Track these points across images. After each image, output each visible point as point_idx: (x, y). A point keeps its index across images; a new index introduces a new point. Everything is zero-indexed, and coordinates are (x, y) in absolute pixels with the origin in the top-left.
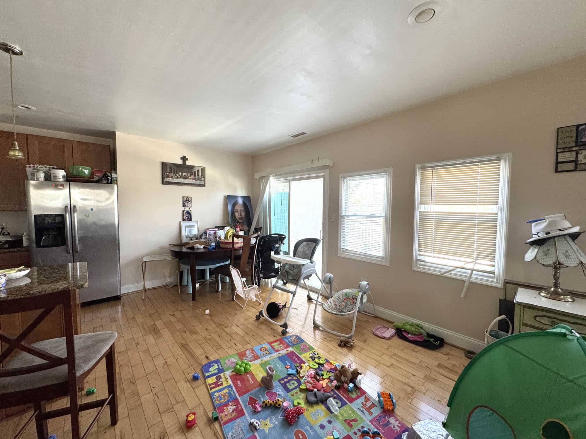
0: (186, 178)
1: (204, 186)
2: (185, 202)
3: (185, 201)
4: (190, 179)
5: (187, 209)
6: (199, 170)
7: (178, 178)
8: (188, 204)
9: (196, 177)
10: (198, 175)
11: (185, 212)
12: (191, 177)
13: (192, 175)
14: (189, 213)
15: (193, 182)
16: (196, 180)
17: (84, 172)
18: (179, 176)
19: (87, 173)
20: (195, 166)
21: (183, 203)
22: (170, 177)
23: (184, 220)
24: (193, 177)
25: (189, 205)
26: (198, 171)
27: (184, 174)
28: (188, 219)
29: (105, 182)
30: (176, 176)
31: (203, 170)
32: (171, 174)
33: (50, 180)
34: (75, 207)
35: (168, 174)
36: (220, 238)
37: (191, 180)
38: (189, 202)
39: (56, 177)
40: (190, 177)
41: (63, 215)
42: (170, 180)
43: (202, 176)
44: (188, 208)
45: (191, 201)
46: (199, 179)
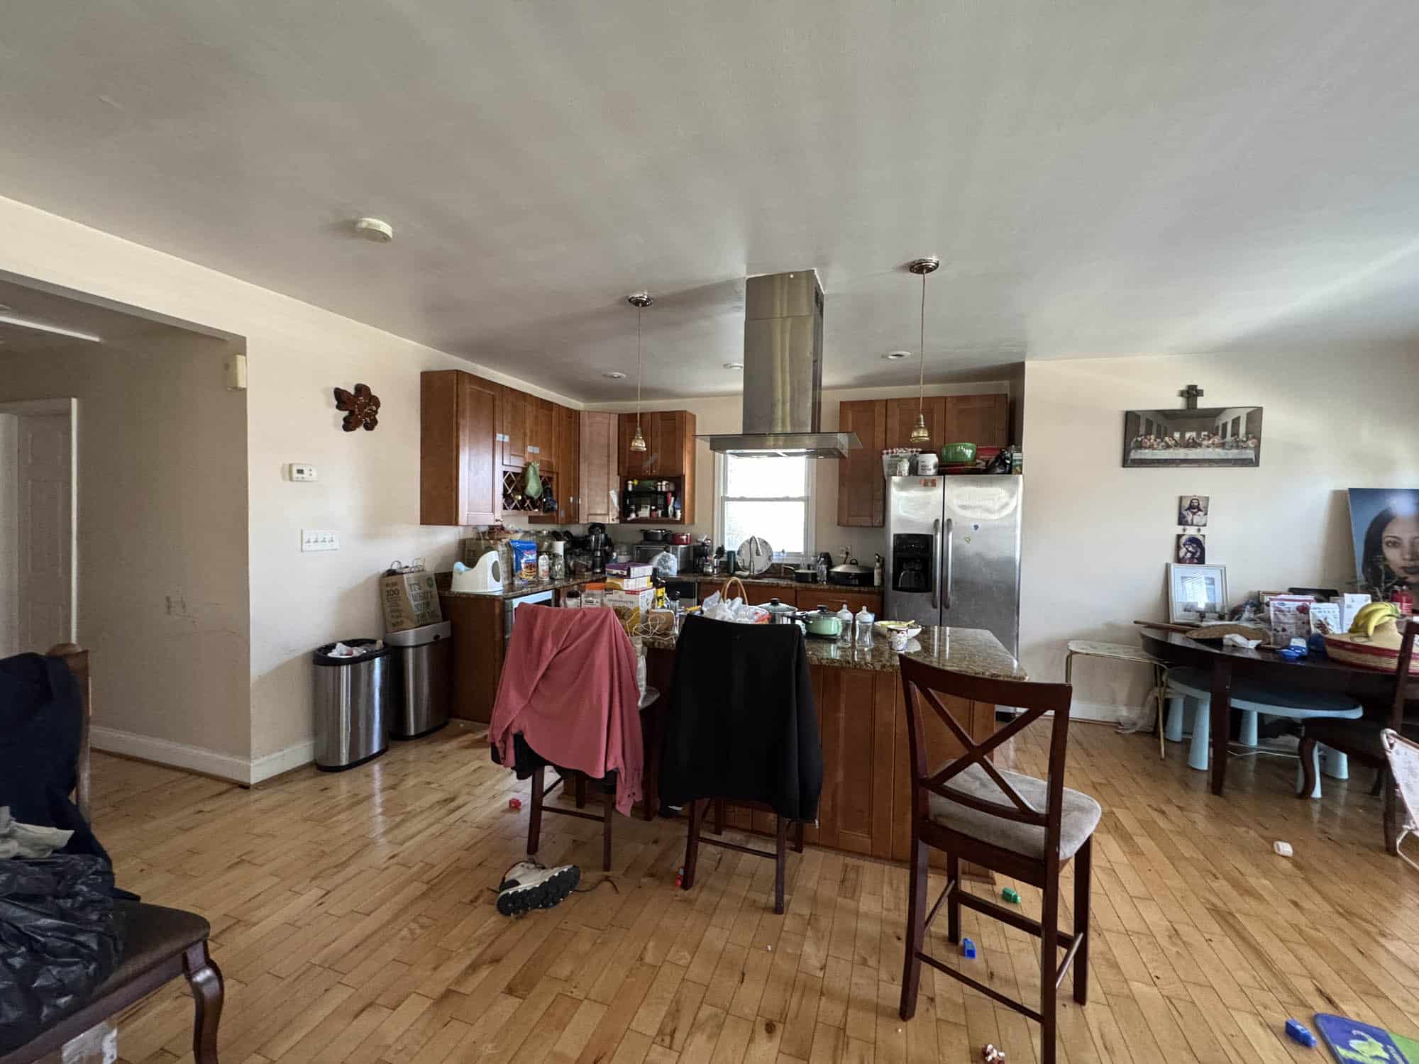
0: (1194, 444)
1: (1254, 462)
2: (1185, 513)
3: (1189, 509)
4: (1208, 447)
5: (1191, 531)
6: (1238, 418)
7: (1168, 446)
8: (1195, 516)
9: (1229, 438)
10: (1235, 433)
11: (1183, 540)
12: (1210, 442)
13: (1216, 434)
14: (1196, 542)
15: (1219, 453)
16: (1227, 447)
17: (964, 454)
18: (1171, 443)
19: (969, 456)
20: (1224, 409)
21: (1180, 513)
22: (1146, 448)
23: (1179, 560)
24: (1217, 440)
25: (1197, 519)
26: (1236, 422)
27: (1188, 435)
28: (1192, 557)
29: (999, 470)
30: (1163, 444)
31: (1255, 416)
32: (1149, 440)
33: (916, 474)
34: (949, 520)
35: (1139, 439)
36: (1322, 626)
37: (1210, 450)
38: (1200, 510)
39: (925, 468)
40: (1205, 443)
41: (932, 536)
42: (1147, 454)
43: (1247, 433)
44: (1197, 528)
45: (1206, 508)
46: (1238, 445)
